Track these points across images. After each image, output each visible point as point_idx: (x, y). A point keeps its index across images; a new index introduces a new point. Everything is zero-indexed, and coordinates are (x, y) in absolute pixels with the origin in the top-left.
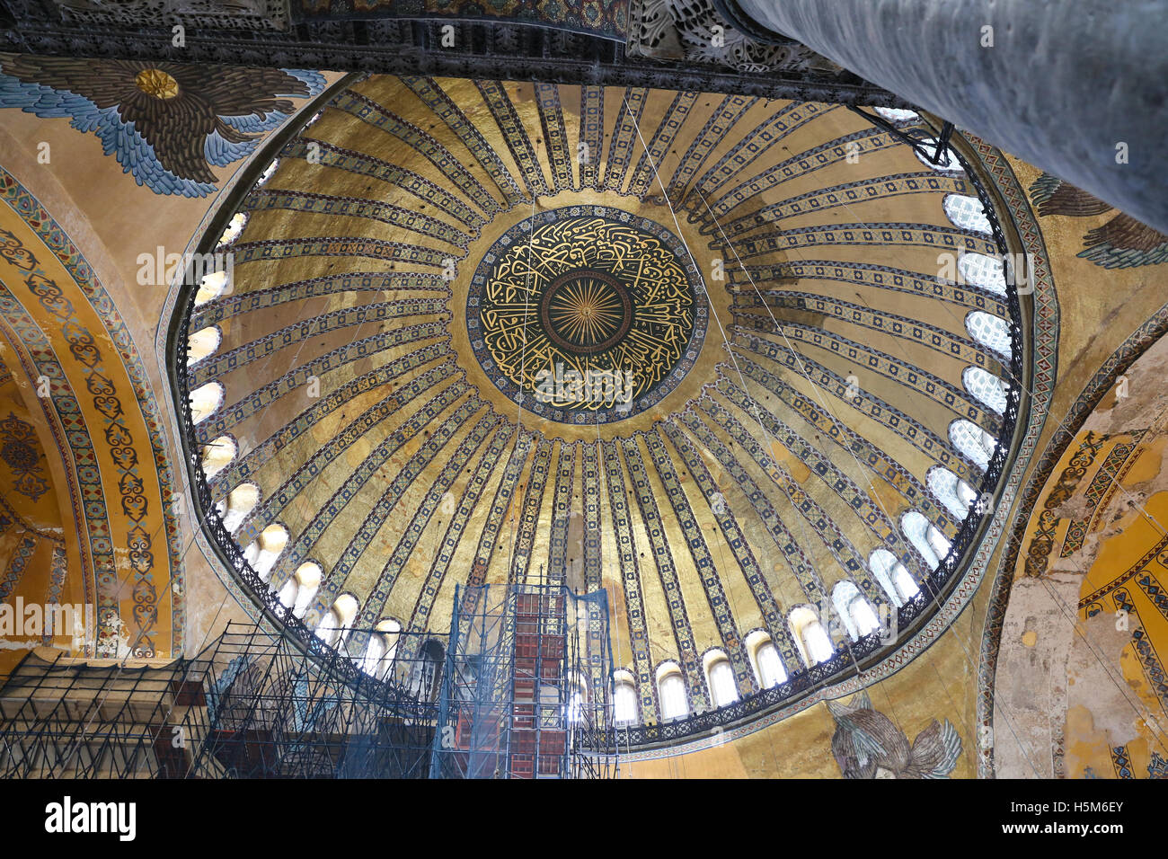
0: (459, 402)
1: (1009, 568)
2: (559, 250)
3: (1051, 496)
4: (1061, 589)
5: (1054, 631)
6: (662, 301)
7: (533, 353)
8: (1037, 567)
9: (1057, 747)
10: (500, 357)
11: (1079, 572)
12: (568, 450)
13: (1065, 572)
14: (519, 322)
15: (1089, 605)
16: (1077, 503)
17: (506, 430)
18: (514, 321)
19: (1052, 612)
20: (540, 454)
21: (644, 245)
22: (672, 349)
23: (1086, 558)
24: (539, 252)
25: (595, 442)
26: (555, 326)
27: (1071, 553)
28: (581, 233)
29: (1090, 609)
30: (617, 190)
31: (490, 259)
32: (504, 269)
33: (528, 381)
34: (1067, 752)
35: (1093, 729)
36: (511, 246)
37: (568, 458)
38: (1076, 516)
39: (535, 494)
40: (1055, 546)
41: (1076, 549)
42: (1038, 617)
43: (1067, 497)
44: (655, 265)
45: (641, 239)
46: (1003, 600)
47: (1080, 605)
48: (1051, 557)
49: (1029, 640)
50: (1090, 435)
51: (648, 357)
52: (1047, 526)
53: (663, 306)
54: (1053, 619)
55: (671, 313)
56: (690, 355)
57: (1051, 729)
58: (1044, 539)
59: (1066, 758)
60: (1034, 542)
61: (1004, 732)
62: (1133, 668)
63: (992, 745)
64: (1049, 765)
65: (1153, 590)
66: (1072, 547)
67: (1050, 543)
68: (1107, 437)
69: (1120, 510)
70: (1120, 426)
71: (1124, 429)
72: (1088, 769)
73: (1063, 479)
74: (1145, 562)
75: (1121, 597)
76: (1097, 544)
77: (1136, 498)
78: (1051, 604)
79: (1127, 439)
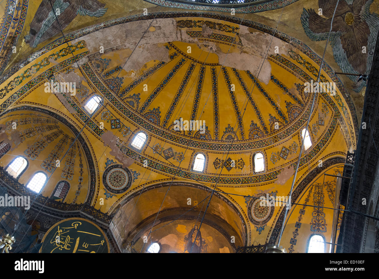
1: (179, 15)
3: (210, 22)
4: (174, 35)
5: (158, 36)
8: (181, 25)
9: (115, 48)
11: (182, 39)
13: (181, 35)
15: (170, 45)
16: (209, 31)
19: (164, 34)
23: (188, 40)
27: (189, 34)
29: (169, 46)
34: (114, 52)
35: (125, 58)
38: (204, 32)
40: (190, 28)
41: (191, 36)
42: (162, 30)
43: (211, 28)
46: (166, 16)
47: (169, 43)
48: (186, 28)
49: (152, 29)
50: (237, 28)
52: (198, 24)
54: (162, 35)
57: (120, 45)
58: (193, 24)
59: (112, 52)
60: (191, 21)
61: (115, 29)
62: (151, 64)
63: (109, 27)
64: (107, 47)
65: (181, 63)
66: (191, 34)
67: (191, 27)
68: (238, 34)
69: (208, 46)
70: (243, 37)
71: (242, 38)
72: (110, 60)
73: (218, 24)
74: (190, 58)
75: (176, 54)
76: (194, 42)
77: (214, 49)
78: (167, 33)
79: (238, 40)
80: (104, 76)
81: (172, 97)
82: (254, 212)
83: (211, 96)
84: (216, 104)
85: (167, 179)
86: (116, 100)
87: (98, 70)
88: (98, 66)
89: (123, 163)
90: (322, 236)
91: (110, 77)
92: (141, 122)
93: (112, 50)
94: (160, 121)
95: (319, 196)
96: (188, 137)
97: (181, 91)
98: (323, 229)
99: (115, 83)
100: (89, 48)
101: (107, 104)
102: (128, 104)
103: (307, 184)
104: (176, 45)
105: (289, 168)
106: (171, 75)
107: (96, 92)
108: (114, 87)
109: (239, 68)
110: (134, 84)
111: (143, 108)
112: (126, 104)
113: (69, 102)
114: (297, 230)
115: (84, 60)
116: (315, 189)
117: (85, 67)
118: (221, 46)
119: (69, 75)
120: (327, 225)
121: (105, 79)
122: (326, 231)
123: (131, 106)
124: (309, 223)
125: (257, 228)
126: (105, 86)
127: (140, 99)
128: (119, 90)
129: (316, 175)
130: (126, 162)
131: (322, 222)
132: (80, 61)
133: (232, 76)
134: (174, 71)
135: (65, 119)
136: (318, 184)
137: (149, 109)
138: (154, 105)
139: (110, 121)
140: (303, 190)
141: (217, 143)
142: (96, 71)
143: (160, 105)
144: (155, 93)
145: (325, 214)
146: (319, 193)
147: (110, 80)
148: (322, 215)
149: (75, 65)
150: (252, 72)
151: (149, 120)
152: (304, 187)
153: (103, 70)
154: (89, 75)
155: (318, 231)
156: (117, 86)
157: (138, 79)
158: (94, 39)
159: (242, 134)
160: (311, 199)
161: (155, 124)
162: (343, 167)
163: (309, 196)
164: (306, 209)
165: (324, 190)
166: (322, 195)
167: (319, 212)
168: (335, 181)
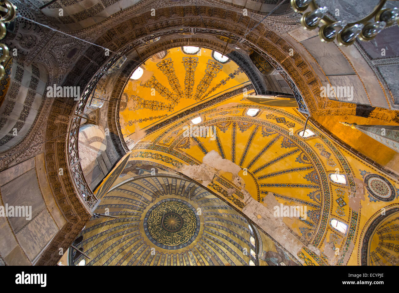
0: (172, 259)
1: (238, 211)
2: (155, 220)
3: (224, 195)
4: (251, 203)
5: (261, 210)
6: (178, 208)
7: (174, 237)
8: (242, 205)
9: (289, 230)
10: (170, 244)
11: (250, 197)
12: (198, 246)
13: (247, 200)
14: (166, 236)
16: (229, 191)
17: (185, 255)
18: (165, 236)
19: (256, 208)
20: (195, 252)
21: (164, 205)
22: (190, 212)
23: (247, 194)
24: (153, 224)
25: (200, 240)
26: (171, 229)
27: (243, 197)
28: (154, 215)
29: (261, 200)
30: (147, 206)
31: (148, 234)
32: (152, 232)
33: (179, 242)
34: (292, 229)
35: (291, 219)
36: (148, 229)
37: (199, 248)
38: (233, 192)
39: (201, 261)
40: (239, 199)
41: (243, 195)
42: (255, 212)
43: (227, 192)
44: (169, 205)
45: (162, 205)
46: (245, 216)
47: (259, 201)
48: (241, 201)
49: (259, 217)
50: (209, 185)
51: (189, 217)
52: (232, 199)
53: (179, 208)
54: (258, 209)
55: (182, 208)
56: (194, 209)
57: (284, 228)
58: (235, 201)
59: (293, 231)
60: (235, 203)
61: (277, 238)
62: (282, 201)
63: (278, 243)
64: (292, 235)
65: (265, 185)
66: (242, 196)
67: (237, 200)
68: (212, 182)
69: (239, 182)
70: (210, 179)
71: (212, 179)
72: (300, 228)
73: (220, 192)
74: (257, 183)
75: (262, 192)
76: (245, 190)
77: (237, 178)
78: (253, 208)
79: (216, 178)
80: (314, 226)
81: (290, 175)
83: (263, 157)
84: (264, 151)
85: (341, 148)
86: (325, 209)
87: (312, 233)
88: (309, 234)
89: (364, 187)
90: (215, 58)
91: (312, 221)
92: (325, 184)
93: (291, 231)
94: (312, 172)
95: (202, 89)
96: (301, 149)
97: (280, 173)
98: (212, 63)
99: (313, 215)
100: (300, 248)
101: (332, 215)
102: (321, 199)
103: (204, 103)
104: (257, 197)
105: (222, 109)
106: (277, 185)
107: (329, 228)
108: (317, 215)
109: (230, 162)
110: (304, 202)
111: (315, 187)
112: (322, 200)
113: (347, 249)
114: (234, 74)
115: (311, 247)
116: (201, 95)
117: (316, 244)
118: (230, 179)
119: (327, 256)
120: (207, 63)
121: (315, 224)
122: (209, 60)
123: (321, 196)
124: (222, 72)
126: (320, 222)
127: (310, 193)
128: (316, 211)
129: (192, 109)
130: (361, 185)
131: (210, 67)
132: (313, 250)
133: (238, 159)
134: (273, 185)
135: (362, 250)
136: (196, 99)
137: (312, 183)
138: (305, 182)
139: (342, 208)
140: (211, 101)
141: (281, 133)
142: (314, 234)
143: (302, 178)
144: (297, 186)
145: (205, 71)
146: (201, 91)
147: (314, 221)
148: (208, 72)
149: (318, 252)
150: (221, 158)
151: (319, 179)
152: (209, 102)
153: (310, 230)
154: (320, 238)
155: (216, 62)
156: (315, 213)
157: (299, 202)
158: (292, 248)
159: (257, 128)
160: (210, 89)
161: (317, 173)
162: (160, 117)
163: (210, 92)
164: (219, 83)
165: (194, 92)
166: (199, 88)
167: (210, 75)
168: (181, 97)
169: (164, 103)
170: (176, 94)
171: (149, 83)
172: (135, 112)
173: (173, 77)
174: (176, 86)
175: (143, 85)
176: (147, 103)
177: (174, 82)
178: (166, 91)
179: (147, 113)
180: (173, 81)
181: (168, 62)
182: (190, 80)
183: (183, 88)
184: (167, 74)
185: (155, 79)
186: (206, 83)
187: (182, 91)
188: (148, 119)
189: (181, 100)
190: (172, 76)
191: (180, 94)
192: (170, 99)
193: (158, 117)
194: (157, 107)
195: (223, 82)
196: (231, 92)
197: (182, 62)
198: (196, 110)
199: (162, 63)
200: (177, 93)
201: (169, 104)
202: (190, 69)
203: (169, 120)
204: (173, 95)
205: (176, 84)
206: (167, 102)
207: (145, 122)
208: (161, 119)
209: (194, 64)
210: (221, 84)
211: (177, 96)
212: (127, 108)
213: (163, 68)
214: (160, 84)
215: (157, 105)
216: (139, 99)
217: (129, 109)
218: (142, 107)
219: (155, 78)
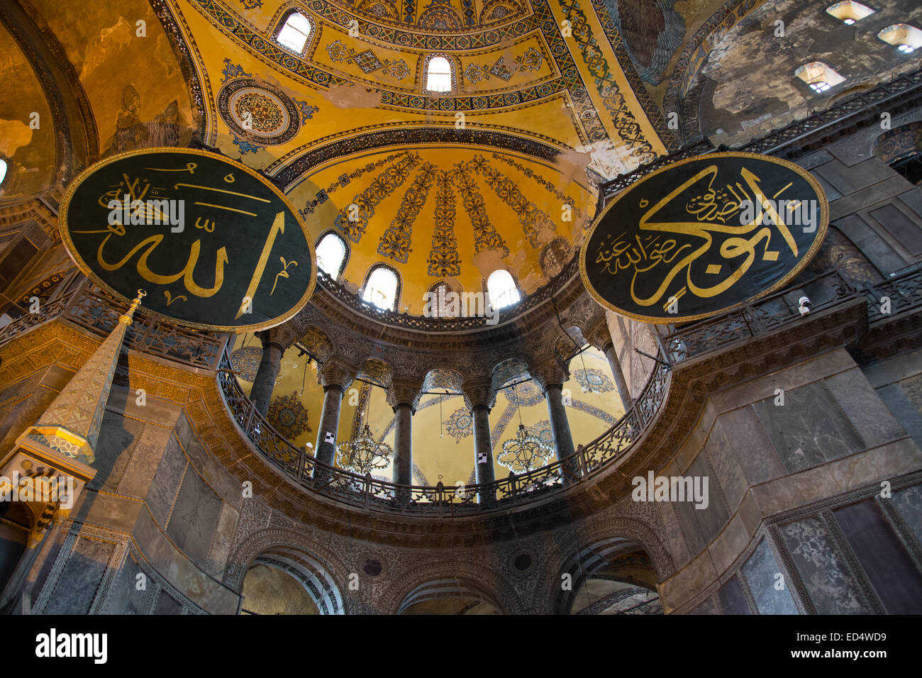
82: (237, 105)
90: (346, 245)
95: (395, 176)
98: (354, 234)
103: (403, 142)
105: (369, 91)
114: (315, 203)
116: (402, 162)
120: (364, 232)
122: (357, 242)
124: (339, 209)
125: (237, 138)
129: (436, 141)
131: (361, 222)
136: (417, 157)
140: (386, 144)
145: (374, 213)
146: (399, 173)
148: (369, 210)
152: (391, 143)
155: (345, 233)
160: (379, 171)
162: (511, 162)
163: (380, 163)
164: (353, 181)
165: (414, 174)
166: (401, 179)
167: (366, 203)
168: (446, 174)
169: (486, 182)
170: (454, 185)
171: (492, 241)
172: (549, 213)
173: (442, 223)
174: (445, 202)
175: (505, 248)
176: (518, 206)
177: (445, 213)
178: (471, 203)
179: (530, 190)
180: (445, 217)
181: (437, 265)
182: (411, 206)
183: (434, 190)
184: (450, 237)
185: (478, 240)
186: (382, 187)
187: (438, 185)
188: (535, 176)
189: (449, 167)
190: (443, 228)
191: (445, 181)
192: (471, 181)
193: (515, 165)
194: (503, 184)
195: (344, 180)
196: (335, 155)
197: (411, 251)
198: (427, 134)
199: (449, 270)
200: (451, 186)
201: (478, 174)
202: (401, 228)
203: (494, 143)
204: (461, 186)
205: (443, 208)
206: (480, 179)
207: (544, 178)
208: (510, 157)
209: (390, 237)
210: (352, 176)
211: (454, 179)
212: (556, 237)
213: (452, 257)
214: (474, 225)
215: (501, 188)
216: (526, 226)
217: (555, 229)
218: (531, 209)
219: (476, 246)
